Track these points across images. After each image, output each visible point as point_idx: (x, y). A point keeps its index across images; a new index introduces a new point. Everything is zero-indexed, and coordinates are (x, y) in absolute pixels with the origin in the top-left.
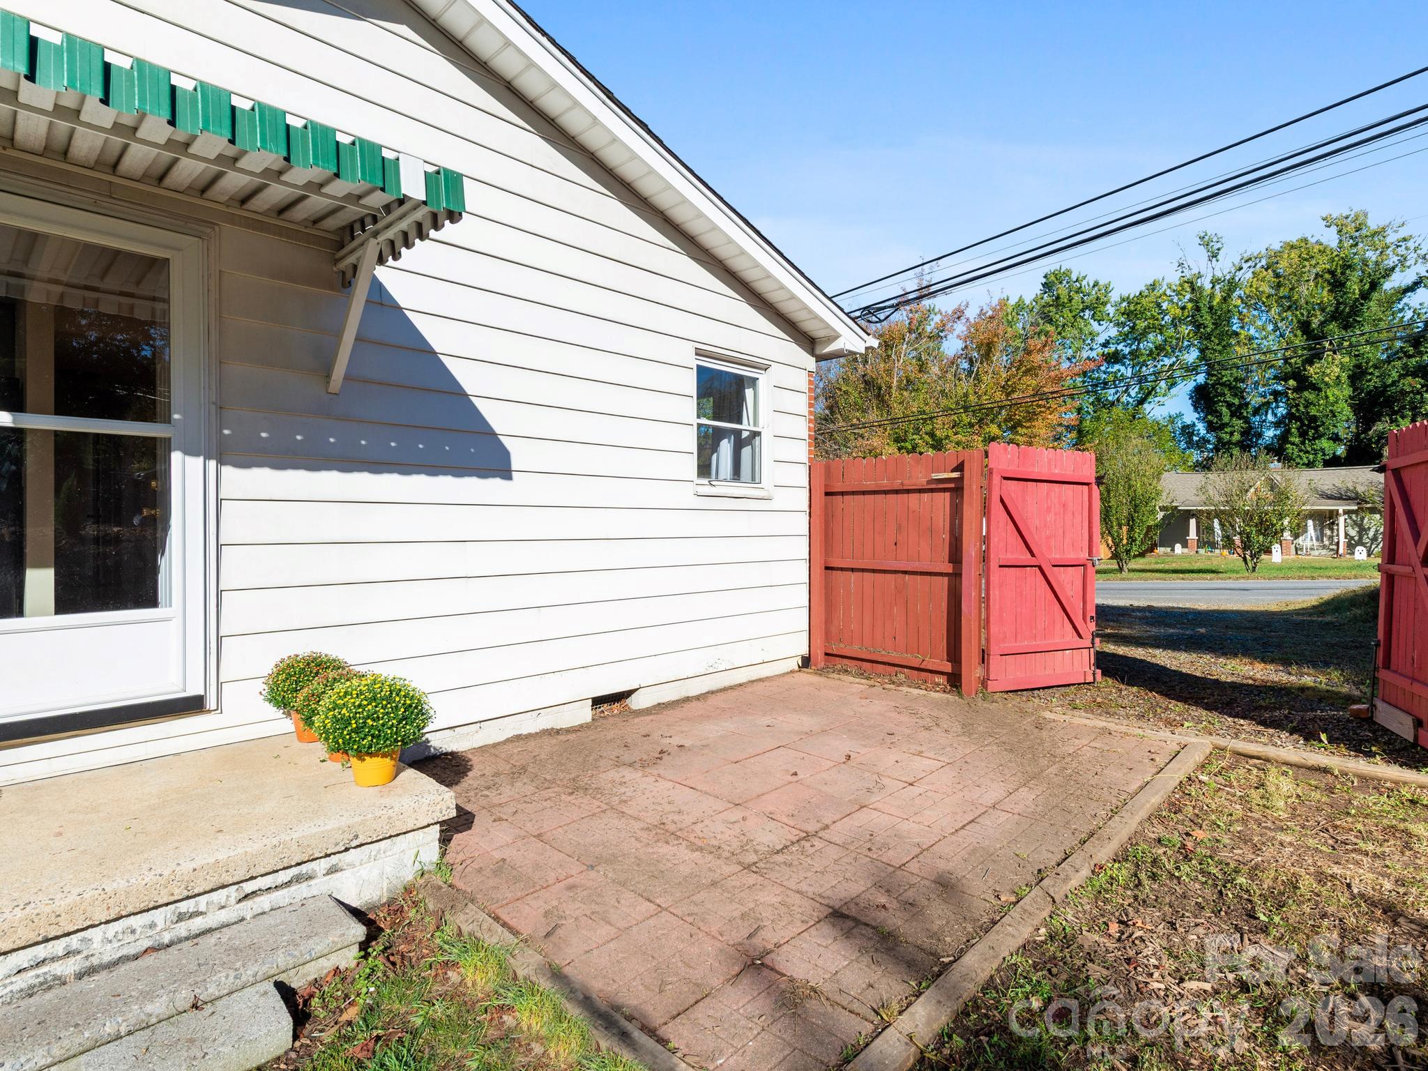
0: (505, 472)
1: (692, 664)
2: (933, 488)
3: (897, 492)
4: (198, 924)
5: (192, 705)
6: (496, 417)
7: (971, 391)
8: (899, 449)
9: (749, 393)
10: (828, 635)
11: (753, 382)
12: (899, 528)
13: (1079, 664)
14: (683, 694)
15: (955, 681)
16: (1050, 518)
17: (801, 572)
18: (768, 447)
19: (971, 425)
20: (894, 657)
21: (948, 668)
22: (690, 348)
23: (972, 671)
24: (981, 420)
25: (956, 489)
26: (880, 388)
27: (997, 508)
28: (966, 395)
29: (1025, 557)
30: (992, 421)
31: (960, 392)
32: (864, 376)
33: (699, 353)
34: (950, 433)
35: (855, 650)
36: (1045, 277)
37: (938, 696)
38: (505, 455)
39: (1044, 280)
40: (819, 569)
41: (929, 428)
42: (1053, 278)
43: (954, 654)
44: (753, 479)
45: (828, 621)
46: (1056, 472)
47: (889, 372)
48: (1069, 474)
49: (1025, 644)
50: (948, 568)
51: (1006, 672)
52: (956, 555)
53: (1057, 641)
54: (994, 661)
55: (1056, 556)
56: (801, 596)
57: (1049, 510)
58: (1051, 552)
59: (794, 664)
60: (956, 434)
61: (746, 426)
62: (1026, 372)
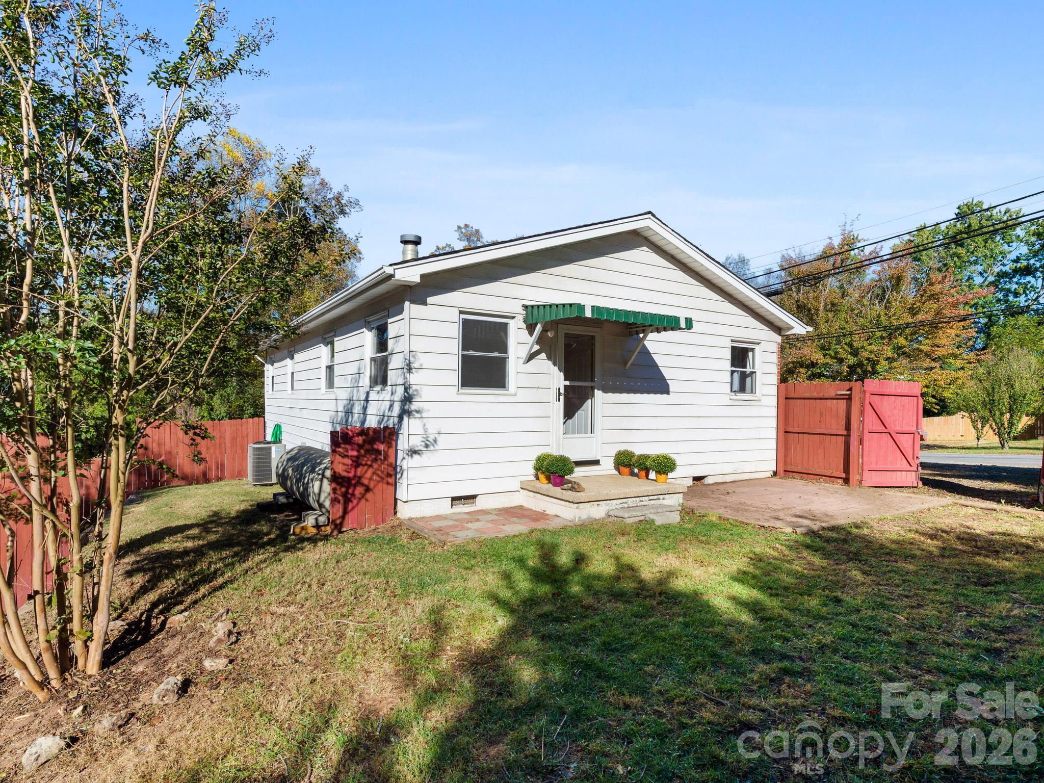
0: (668, 393)
1: (728, 469)
2: (837, 398)
3: (821, 399)
4: (643, 503)
5: (596, 462)
6: (667, 373)
7: (882, 313)
8: (825, 355)
9: (750, 354)
10: (785, 463)
11: (753, 350)
12: (822, 414)
13: (911, 478)
14: (724, 480)
15: (846, 481)
16: (896, 412)
17: (773, 434)
18: (759, 378)
19: (882, 338)
20: (818, 471)
21: (844, 476)
22: (729, 339)
23: (854, 477)
24: (891, 334)
25: (849, 398)
26: (809, 310)
27: (868, 407)
28: (879, 316)
29: (882, 429)
30: (900, 335)
31: (874, 314)
32: (797, 302)
33: (732, 341)
34: (865, 344)
35: (799, 469)
36: (959, 208)
37: (839, 486)
38: (667, 386)
39: (957, 211)
40: (782, 433)
41: (848, 340)
42: (965, 209)
43: (847, 469)
44: (752, 392)
45: (786, 456)
46: (899, 391)
47: (817, 299)
48: (906, 392)
49: (882, 467)
50: (845, 433)
51: (872, 479)
52: (848, 427)
53: (898, 466)
54: (866, 473)
55: (899, 429)
56: (773, 444)
57: (895, 408)
58: (895, 427)
59: (769, 474)
60: (870, 344)
61: (748, 370)
62: (929, 298)
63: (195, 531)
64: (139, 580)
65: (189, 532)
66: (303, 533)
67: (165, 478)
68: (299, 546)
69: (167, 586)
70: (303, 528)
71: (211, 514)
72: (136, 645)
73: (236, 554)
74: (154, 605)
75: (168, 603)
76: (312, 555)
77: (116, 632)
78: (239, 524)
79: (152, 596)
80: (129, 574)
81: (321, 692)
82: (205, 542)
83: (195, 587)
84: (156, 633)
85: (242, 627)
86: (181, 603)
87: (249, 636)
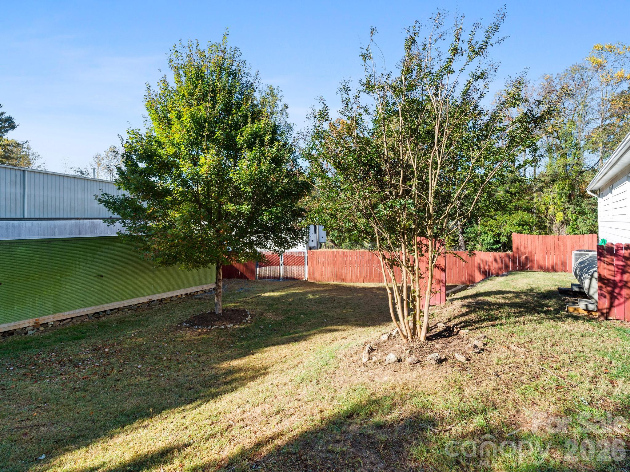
63: (510, 295)
64: (464, 310)
65: (507, 295)
66: (576, 312)
67: (528, 266)
68: (563, 319)
69: (473, 316)
70: (575, 309)
71: (529, 288)
72: (445, 336)
73: (520, 312)
74: (461, 323)
75: (466, 324)
76: (567, 326)
77: (441, 329)
78: (538, 298)
79: (463, 319)
80: (463, 306)
81: (496, 397)
82: (509, 302)
83: (483, 321)
84: (454, 335)
85: (488, 347)
86: (471, 326)
87: (487, 352)
